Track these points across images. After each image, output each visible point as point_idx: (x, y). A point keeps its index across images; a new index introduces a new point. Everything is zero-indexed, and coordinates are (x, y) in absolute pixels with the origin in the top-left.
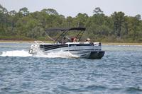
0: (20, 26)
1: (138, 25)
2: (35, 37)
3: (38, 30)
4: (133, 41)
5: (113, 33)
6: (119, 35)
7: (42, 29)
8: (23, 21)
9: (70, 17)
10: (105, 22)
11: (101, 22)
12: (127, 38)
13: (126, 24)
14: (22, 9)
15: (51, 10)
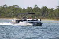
0: (3, 12)
1: (53, 12)
2: (10, 17)
3: (11, 14)
4: (51, 19)
5: (42, 15)
6: (45, 16)
7: (12, 14)
8: (5, 10)
9: (25, 9)
10: (39, 11)
11: (37, 11)
12: (48, 17)
13: (48, 12)
14: (5, 5)
15: (16, 6)
